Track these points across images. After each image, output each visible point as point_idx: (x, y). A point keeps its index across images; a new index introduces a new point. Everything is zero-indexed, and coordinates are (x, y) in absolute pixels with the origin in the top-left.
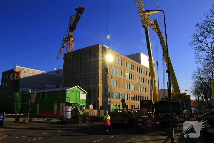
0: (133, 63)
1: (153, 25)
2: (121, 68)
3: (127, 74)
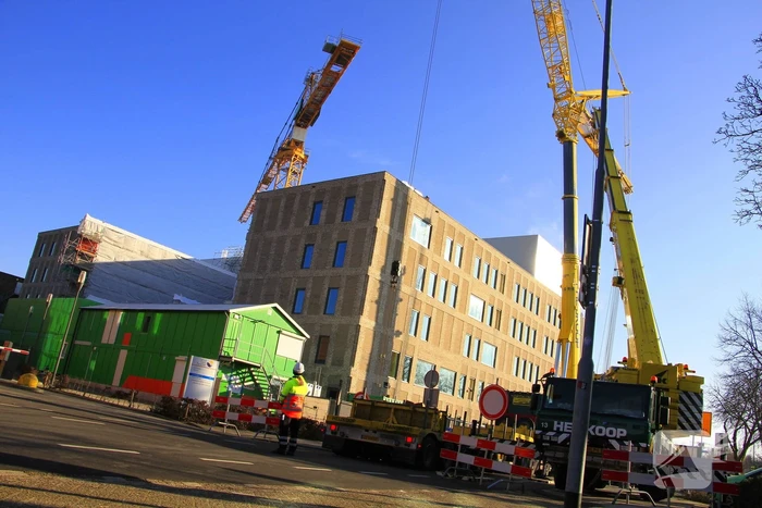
0: (504, 266)
2: (456, 277)
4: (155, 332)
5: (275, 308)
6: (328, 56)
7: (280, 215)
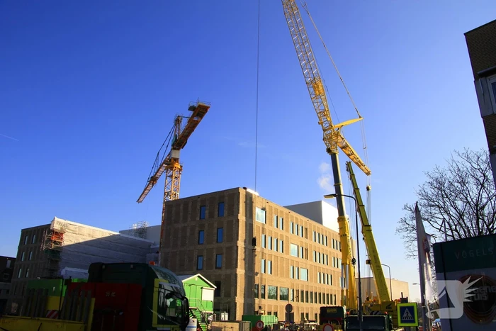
0: (306, 223)
1: (348, 148)
2: (282, 236)
3: (293, 248)
5: (199, 276)
7: (181, 214)
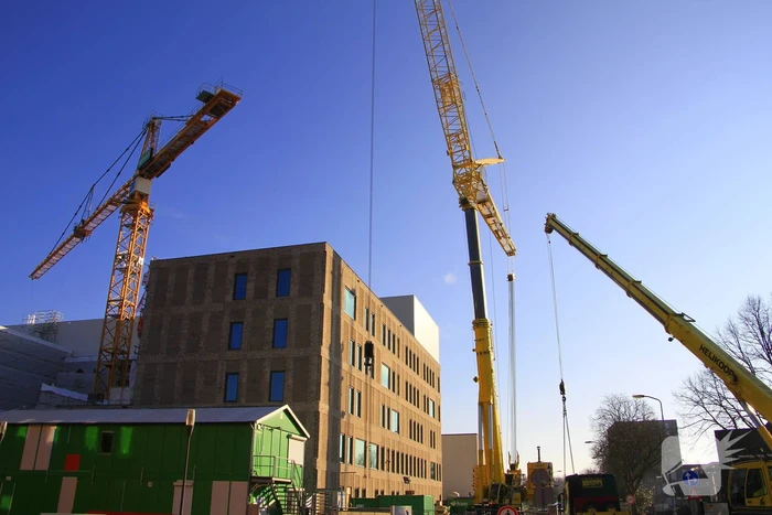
0: (398, 330)
1: (488, 204)
3: (384, 372)
4: (125, 450)
6: (201, 105)
